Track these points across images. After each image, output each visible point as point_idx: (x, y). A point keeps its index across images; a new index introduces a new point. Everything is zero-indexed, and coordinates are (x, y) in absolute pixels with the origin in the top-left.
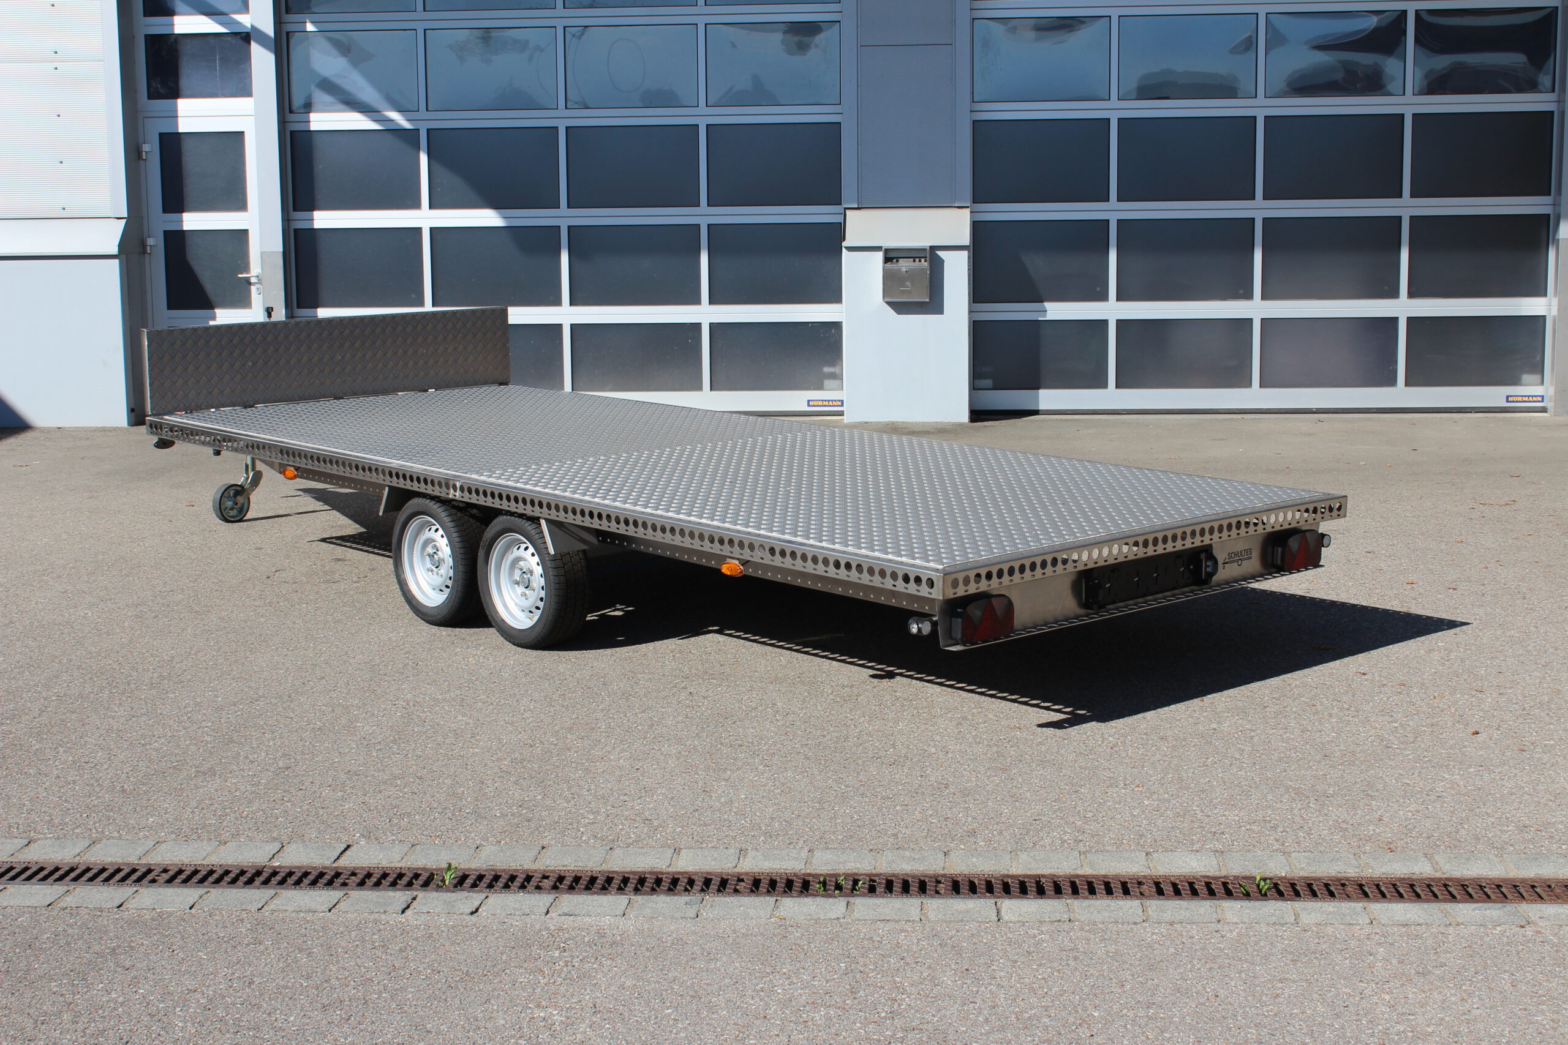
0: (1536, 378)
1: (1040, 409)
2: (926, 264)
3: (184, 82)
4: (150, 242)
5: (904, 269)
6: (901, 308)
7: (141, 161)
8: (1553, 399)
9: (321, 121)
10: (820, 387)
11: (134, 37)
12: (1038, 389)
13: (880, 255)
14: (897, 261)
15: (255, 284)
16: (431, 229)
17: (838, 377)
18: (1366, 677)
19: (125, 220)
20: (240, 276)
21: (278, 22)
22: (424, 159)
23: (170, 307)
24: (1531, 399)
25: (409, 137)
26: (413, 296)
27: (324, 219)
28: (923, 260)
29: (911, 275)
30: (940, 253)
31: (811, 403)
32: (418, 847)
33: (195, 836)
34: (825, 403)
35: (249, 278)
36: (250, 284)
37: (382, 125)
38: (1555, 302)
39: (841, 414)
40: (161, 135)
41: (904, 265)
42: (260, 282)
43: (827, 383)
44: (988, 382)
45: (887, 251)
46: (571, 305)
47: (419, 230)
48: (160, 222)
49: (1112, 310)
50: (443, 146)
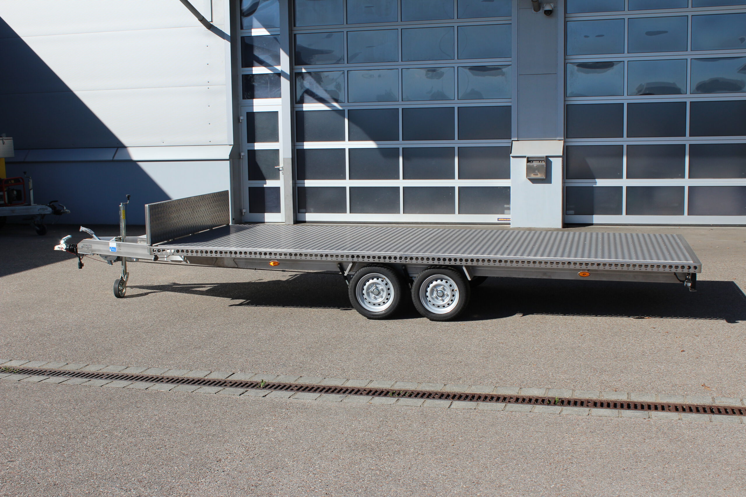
1: (594, 223)
2: (545, 163)
3: (256, 93)
4: (242, 154)
6: (534, 181)
7: (239, 123)
9: (307, 107)
10: (502, 213)
11: (238, 76)
12: (593, 215)
13: (525, 160)
14: (532, 162)
15: (281, 170)
16: (349, 149)
17: (509, 209)
19: (232, 146)
20: (276, 167)
21: (291, 69)
22: (346, 121)
23: (249, 179)
25: (341, 113)
26: (342, 175)
27: (308, 145)
28: (543, 161)
29: (538, 169)
30: (550, 159)
31: (499, 220)
32: (257, 375)
33: (183, 368)
34: (505, 220)
35: (279, 168)
36: (279, 170)
37: (331, 108)
40: (247, 113)
41: (535, 164)
42: (283, 170)
43: (506, 211)
44: (572, 212)
45: (528, 158)
46: (403, 179)
47: (344, 149)
48: (246, 146)
49: (624, 183)
50: (354, 115)
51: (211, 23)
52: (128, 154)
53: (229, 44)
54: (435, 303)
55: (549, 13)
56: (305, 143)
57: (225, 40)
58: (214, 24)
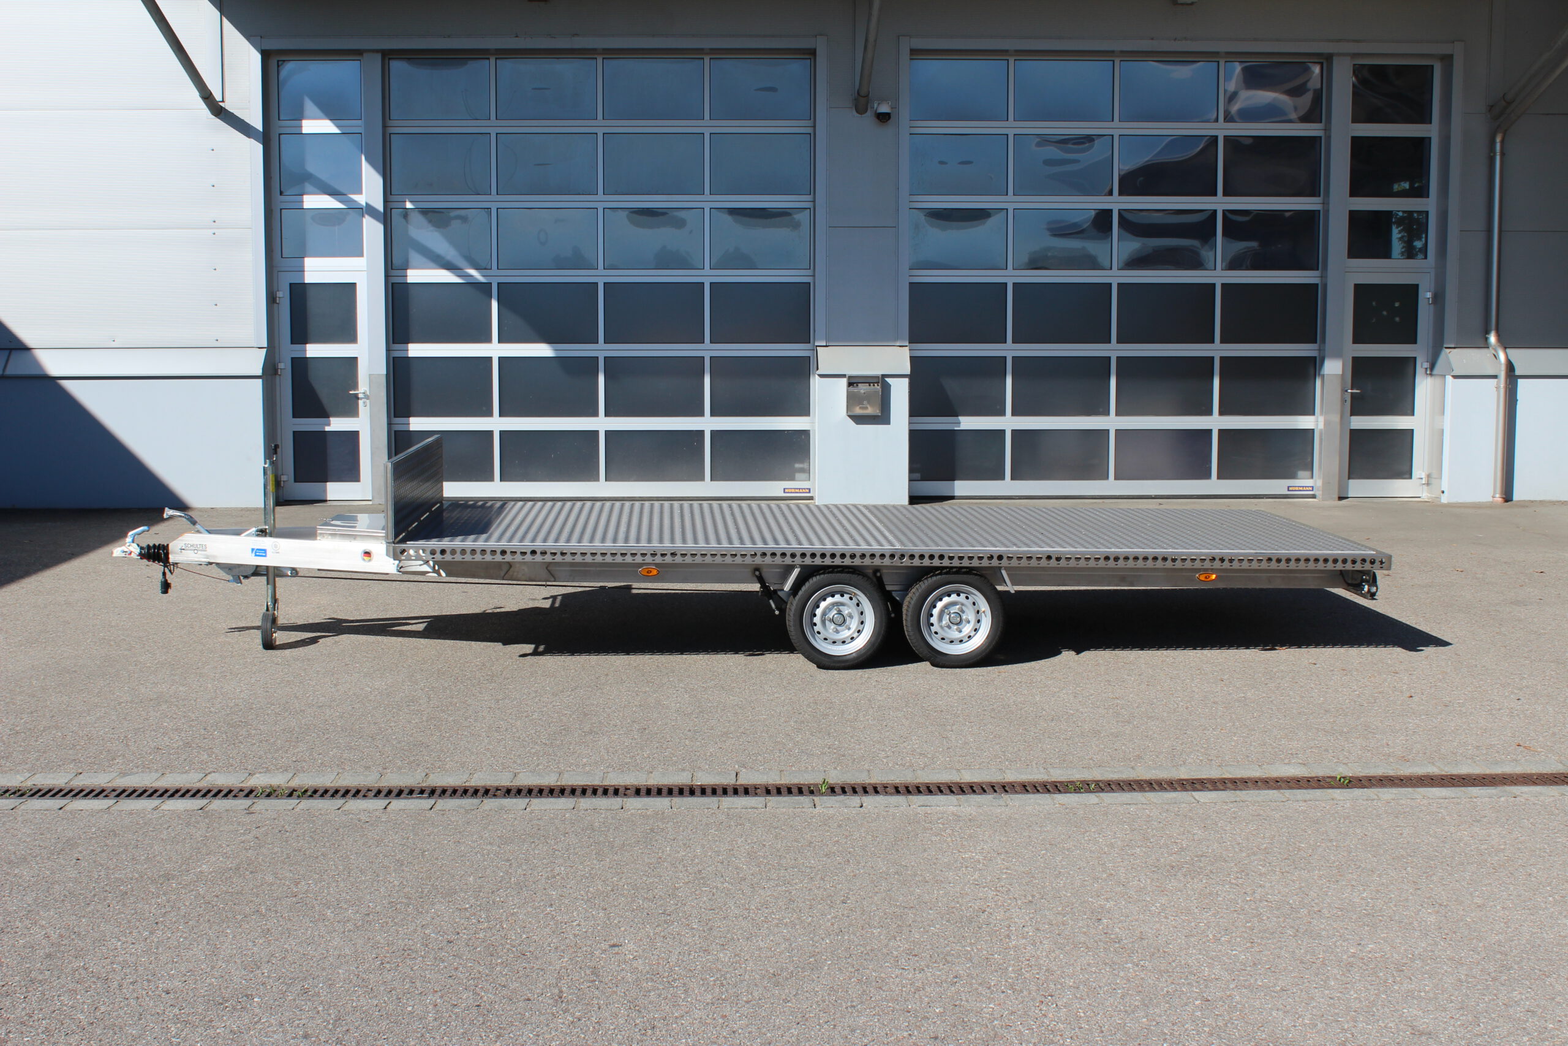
0: (1308, 473)
1: (956, 495)
2: (879, 387)
3: (312, 245)
4: (281, 366)
5: (862, 391)
6: (859, 419)
7: (275, 305)
8: (1321, 489)
9: (415, 276)
10: (792, 478)
11: (272, 210)
12: (954, 480)
13: (844, 381)
14: (857, 385)
15: (362, 398)
16: (499, 358)
17: (807, 471)
18: (1317, 666)
20: (349, 392)
21: (386, 201)
22: (495, 305)
23: (294, 416)
24: (1304, 489)
25: (484, 289)
26: (484, 408)
27: (416, 350)
28: (876, 385)
29: (867, 397)
30: (888, 380)
31: (786, 491)
32: (785, 772)
33: (626, 769)
34: (797, 491)
35: (357, 394)
36: (358, 398)
37: (463, 279)
38: (1321, 419)
39: (811, 498)
40: (291, 285)
41: (863, 389)
42: (367, 397)
43: (797, 475)
44: (921, 475)
45: (850, 377)
46: (605, 416)
47: (490, 359)
48: (288, 351)
49: (1008, 423)
50: (509, 295)
51: (221, 104)
52: (36, 363)
53: (261, 146)
54: (944, 635)
55: (883, 118)
56: (411, 346)
57: (252, 140)
58: (228, 105)
